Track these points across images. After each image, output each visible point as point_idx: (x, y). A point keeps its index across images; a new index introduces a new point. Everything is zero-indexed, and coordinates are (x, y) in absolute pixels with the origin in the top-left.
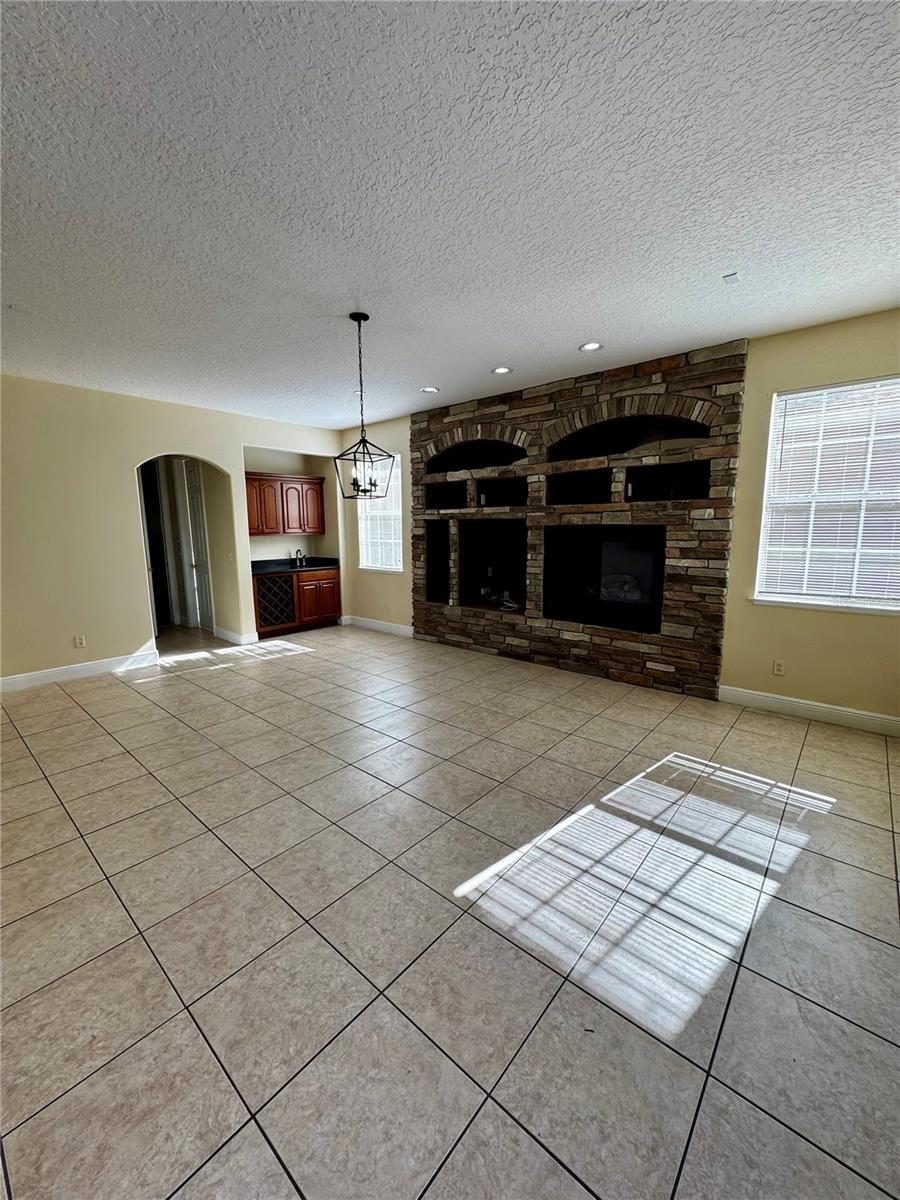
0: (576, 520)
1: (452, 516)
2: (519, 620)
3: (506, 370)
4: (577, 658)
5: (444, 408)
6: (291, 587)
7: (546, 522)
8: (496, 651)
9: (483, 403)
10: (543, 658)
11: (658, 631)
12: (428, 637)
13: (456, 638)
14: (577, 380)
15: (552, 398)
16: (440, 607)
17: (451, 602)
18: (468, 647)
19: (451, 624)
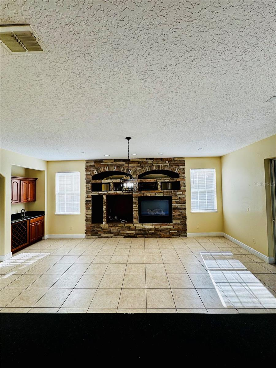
0: (148, 195)
1: (104, 194)
2: (131, 225)
3: (135, 155)
4: (151, 234)
5: (101, 160)
6: (26, 227)
7: (139, 195)
8: (123, 236)
9: (116, 160)
10: (140, 236)
11: (172, 222)
12: (93, 237)
13: (106, 235)
14: (147, 159)
15: (139, 162)
16: (99, 225)
17: (104, 223)
18: (111, 237)
19: (104, 230)
